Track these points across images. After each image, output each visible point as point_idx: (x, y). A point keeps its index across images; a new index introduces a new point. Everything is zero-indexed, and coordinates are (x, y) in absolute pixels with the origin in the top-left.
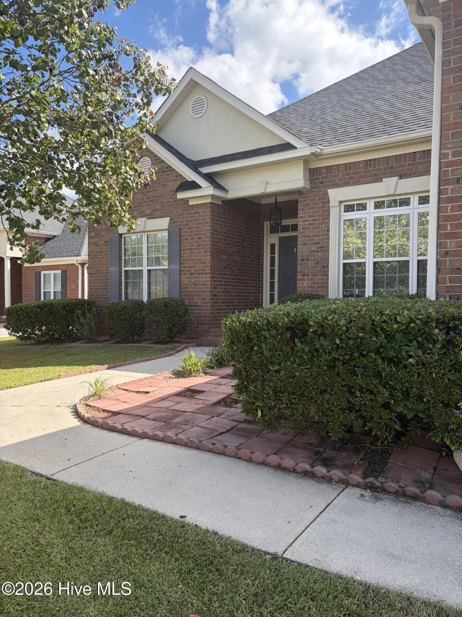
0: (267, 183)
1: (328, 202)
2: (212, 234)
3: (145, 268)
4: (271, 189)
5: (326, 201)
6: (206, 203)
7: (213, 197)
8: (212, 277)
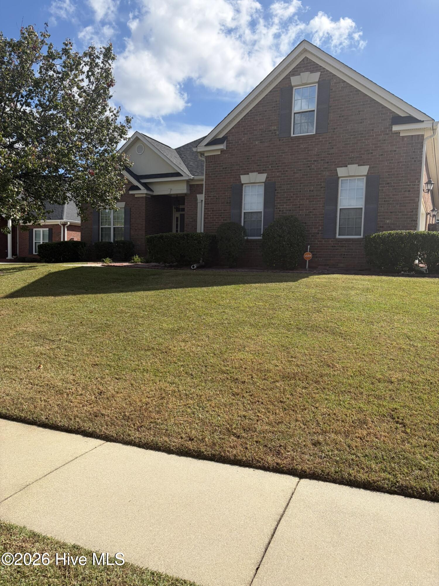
0: (171, 190)
1: (197, 200)
2: (146, 211)
3: (112, 227)
4: (173, 192)
5: (196, 199)
6: (143, 197)
7: (146, 194)
8: (146, 232)
